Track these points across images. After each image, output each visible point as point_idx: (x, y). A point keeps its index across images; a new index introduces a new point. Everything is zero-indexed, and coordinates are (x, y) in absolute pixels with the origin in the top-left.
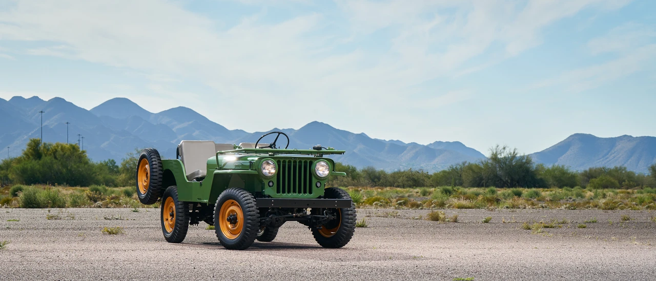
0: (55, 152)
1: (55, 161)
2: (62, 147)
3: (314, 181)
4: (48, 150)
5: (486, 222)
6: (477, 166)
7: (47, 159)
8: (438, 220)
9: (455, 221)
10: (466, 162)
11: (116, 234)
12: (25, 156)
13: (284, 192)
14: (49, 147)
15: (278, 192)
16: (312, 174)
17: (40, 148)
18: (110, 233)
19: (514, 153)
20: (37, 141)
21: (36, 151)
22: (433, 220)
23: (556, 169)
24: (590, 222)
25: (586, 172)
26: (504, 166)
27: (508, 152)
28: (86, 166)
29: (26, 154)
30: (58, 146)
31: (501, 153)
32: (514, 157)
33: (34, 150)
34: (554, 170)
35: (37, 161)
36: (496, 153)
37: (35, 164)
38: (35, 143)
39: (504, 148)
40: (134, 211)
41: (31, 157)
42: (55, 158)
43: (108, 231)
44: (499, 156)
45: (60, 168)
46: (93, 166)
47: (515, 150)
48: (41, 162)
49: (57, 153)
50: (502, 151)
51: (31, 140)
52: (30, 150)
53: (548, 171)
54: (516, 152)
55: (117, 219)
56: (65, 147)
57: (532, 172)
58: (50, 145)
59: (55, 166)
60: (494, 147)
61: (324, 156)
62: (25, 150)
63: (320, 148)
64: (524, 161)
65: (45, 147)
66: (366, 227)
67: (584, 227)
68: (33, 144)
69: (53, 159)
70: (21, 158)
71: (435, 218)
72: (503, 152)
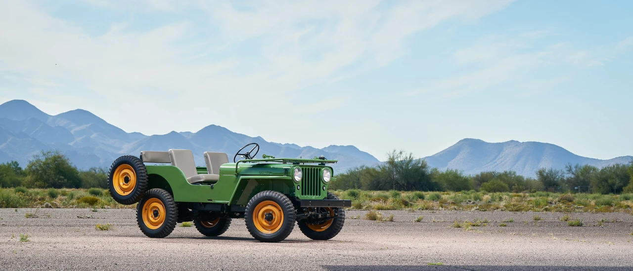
3: (322, 185)
5: (419, 221)
6: (374, 170)
8: (375, 220)
9: (392, 220)
10: (364, 166)
13: (305, 194)
15: (302, 195)
16: (321, 179)
18: (102, 229)
19: (410, 157)
22: (371, 219)
23: (450, 173)
24: (508, 222)
25: (478, 176)
26: (401, 169)
27: (404, 157)
31: (397, 158)
32: (411, 161)
34: (448, 174)
36: (393, 157)
39: (401, 153)
43: (100, 228)
44: (396, 160)
47: (411, 154)
50: (399, 155)
53: (442, 174)
54: (412, 156)
57: (430, 175)
60: (392, 152)
61: (326, 165)
63: (323, 158)
64: (420, 165)
67: (505, 226)
71: (373, 218)
72: (400, 157)
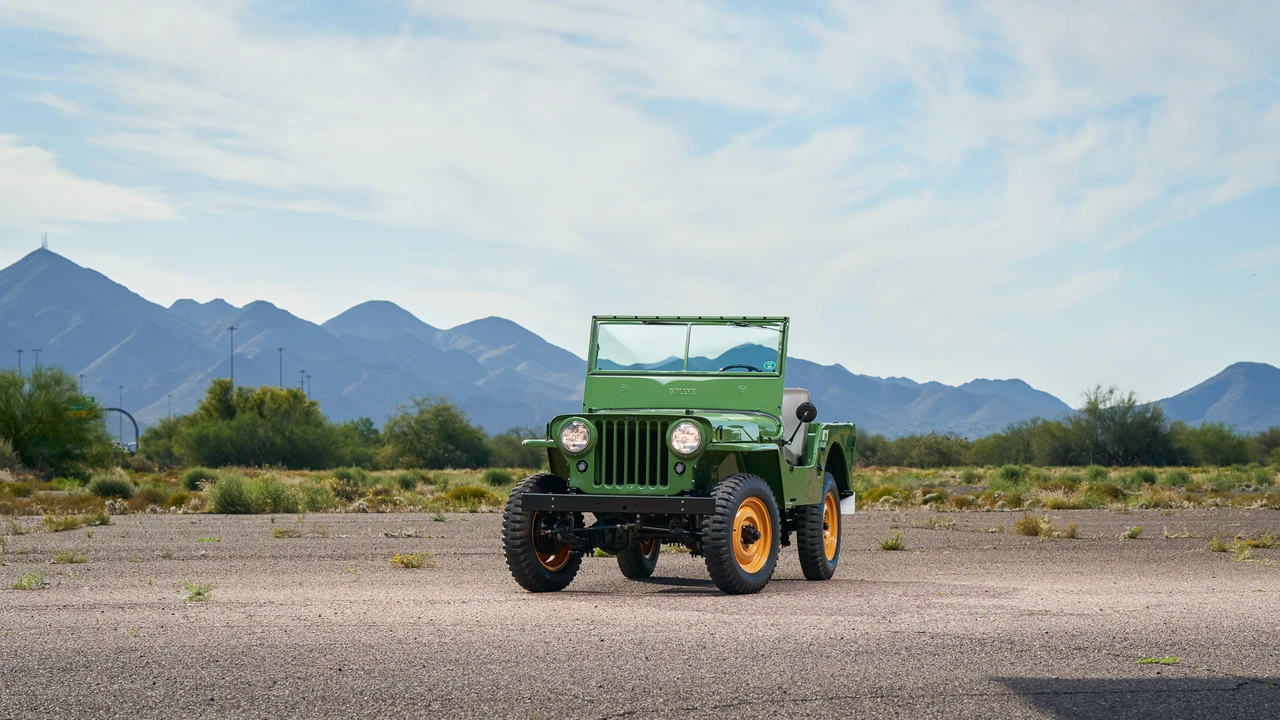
0: (260, 404)
1: (261, 421)
2: (272, 395)
4: (246, 400)
5: (1132, 537)
6: (1059, 425)
7: (245, 418)
8: (1036, 534)
9: (1072, 536)
10: (1038, 418)
11: (418, 567)
12: (203, 412)
14: (249, 394)
17: (231, 397)
18: (408, 566)
19: (1130, 399)
20: (226, 383)
21: (224, 403)
22: (1026, 534)
23: (1209, 430)
25: (1264, 434)
26: (1111, 424)
27: (1118, 398)
28: (319, 431)
29: (204, 408)
30: (264, 394)
31: (1104, 401)
32: (1131, 406)
33: (220, 401)
34: (1204, 432)
35: (227, 421)
36: (1096, 400)
37: (223, 428)
38: (221, 386)
39: (1111, 392)
40: (437, 520)
41: (216, 415)
42: (261, 415)
43: (402, 563)
44: (1101, 407)
45: (270, 434)
46: (332, 430)
47: (1131, 394)
48: (233, 423)
49: (266, 407)
50: (1107, 396)
51: (215, 382)
52: (214, 401)
53: (1193, 433)
54: (1133, 398)
55: (409, 536)
56: (278, 395)
57: (1165, 435)
58: (251, 391)
59: (261, 431)
60: (1092, 389)
62: (204, 401)
64: (1149, 415)
65: (240, 395)
66: (902, 549)
68: (218, 389)
69: (258, 418)
70: (195, 415)
71: (1032, 531)
72: (1110, 399)
